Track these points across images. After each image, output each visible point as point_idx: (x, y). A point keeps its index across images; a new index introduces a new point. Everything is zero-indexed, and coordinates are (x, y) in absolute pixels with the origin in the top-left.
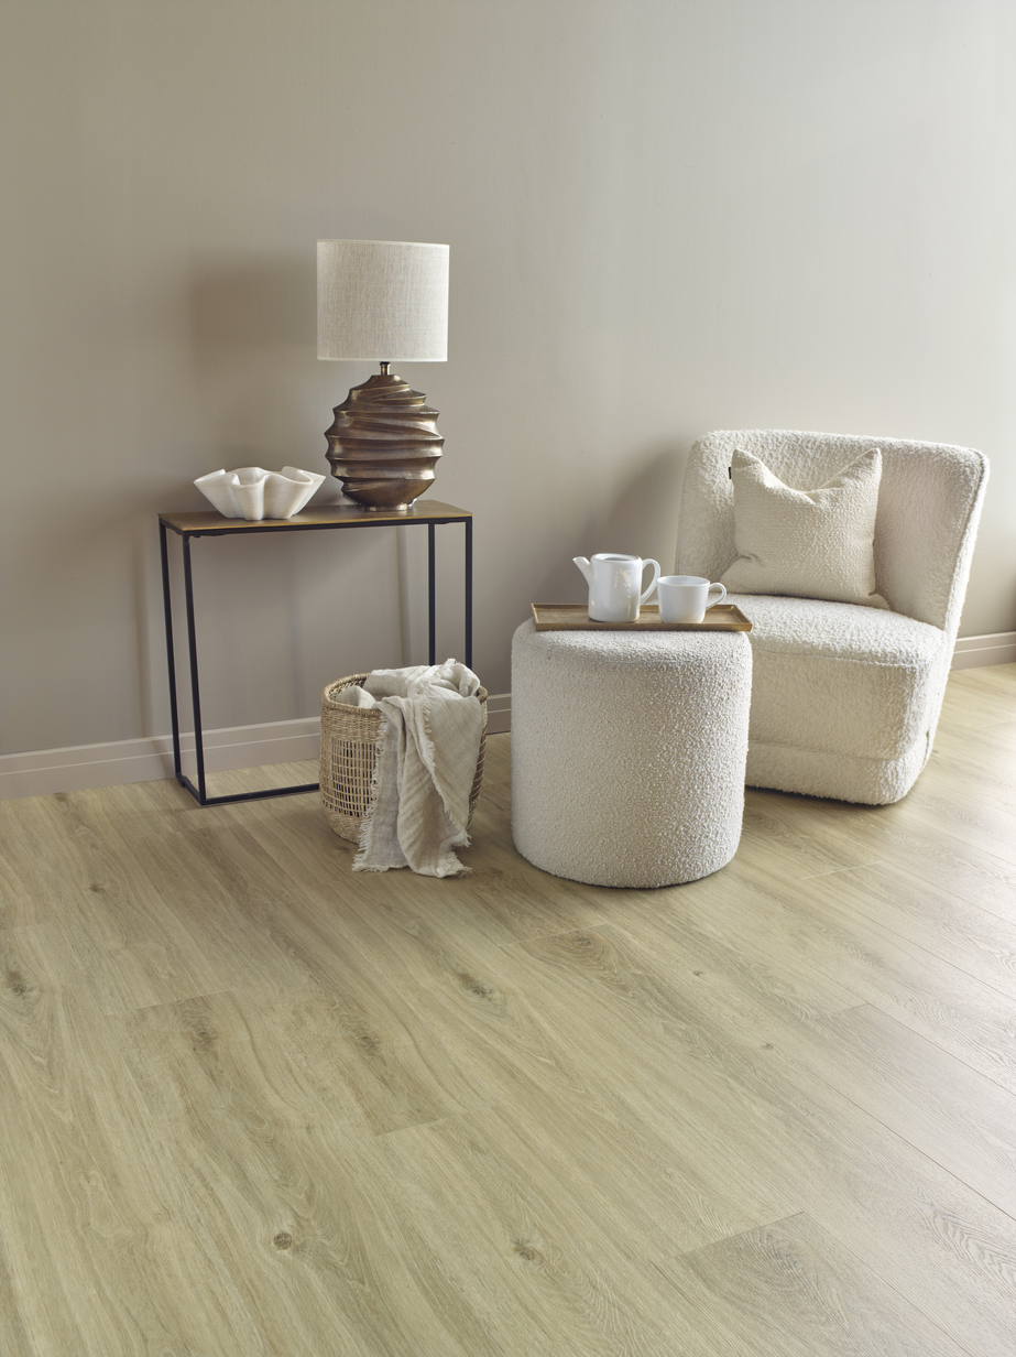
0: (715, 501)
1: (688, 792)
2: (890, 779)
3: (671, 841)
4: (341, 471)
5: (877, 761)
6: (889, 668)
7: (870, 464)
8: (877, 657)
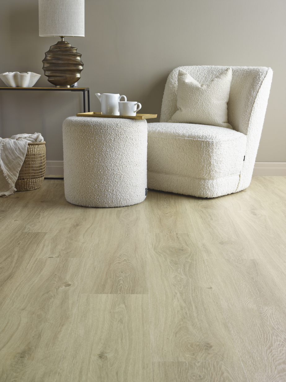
0: (175, 90)
1: (98, 172)
2: (210, 187)
3: (92, 190)
4: (48, 73)
5: (204, 179)
6: (203, 141)
7: (226, 73)
8: (200, 137)
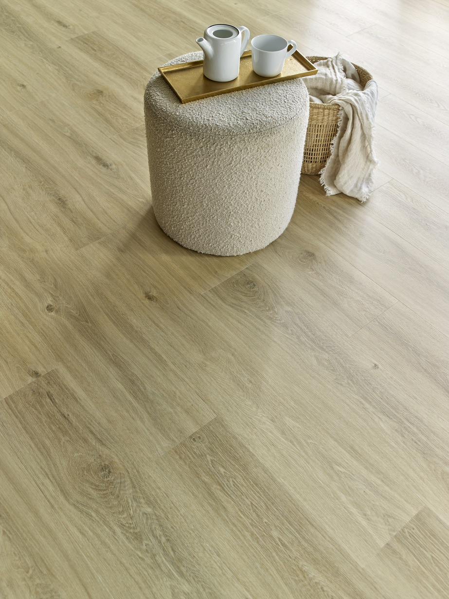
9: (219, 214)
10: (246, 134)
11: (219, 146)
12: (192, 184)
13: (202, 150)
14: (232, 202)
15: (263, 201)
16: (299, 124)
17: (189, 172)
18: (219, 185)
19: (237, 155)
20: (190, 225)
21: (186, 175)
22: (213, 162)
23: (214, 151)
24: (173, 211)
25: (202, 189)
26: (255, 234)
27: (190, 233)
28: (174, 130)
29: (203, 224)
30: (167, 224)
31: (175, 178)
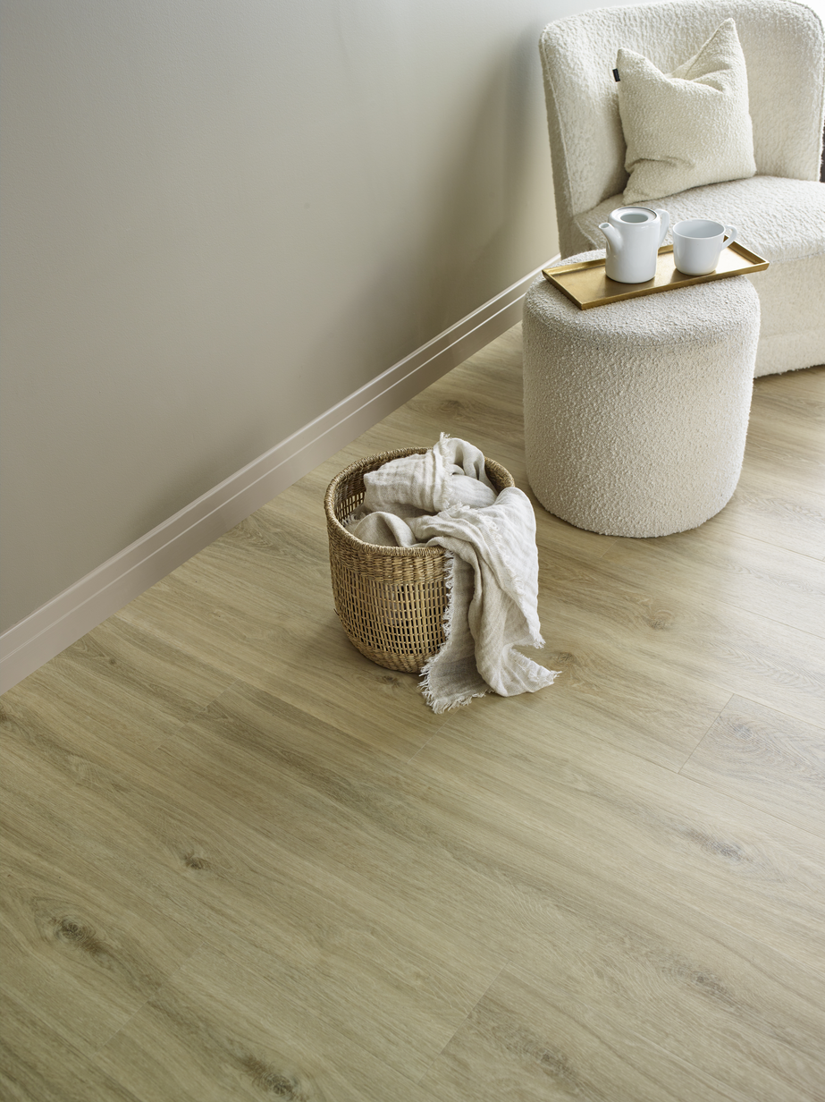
9: (635, 468)
10: (675, 343)
11: (638, 362)
12: (596, 422)
13: (613, 369)
14: (654, 448)
15: (698, 446)
16: (748, 332)
17: (592, 405)
18: (636, 421)
19: (663, 374)
20: (590, 489)
21: (587, 410)
22: (629, 385)
23: (631, 369)
24: (563, 471)
25: (611, 428)
26: (687, 500)
27: (589, 501)
28: (572, 343)
29: (610, 484)
30: (553, 494)
31: (570, 417)
